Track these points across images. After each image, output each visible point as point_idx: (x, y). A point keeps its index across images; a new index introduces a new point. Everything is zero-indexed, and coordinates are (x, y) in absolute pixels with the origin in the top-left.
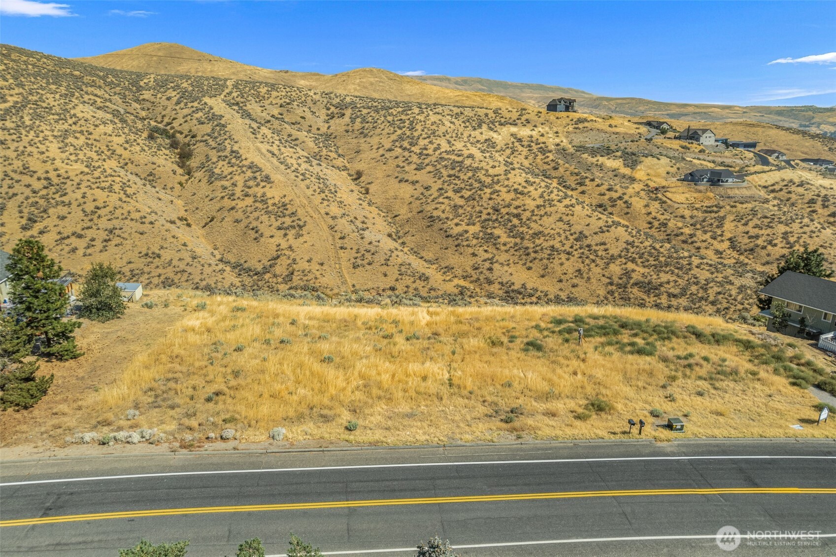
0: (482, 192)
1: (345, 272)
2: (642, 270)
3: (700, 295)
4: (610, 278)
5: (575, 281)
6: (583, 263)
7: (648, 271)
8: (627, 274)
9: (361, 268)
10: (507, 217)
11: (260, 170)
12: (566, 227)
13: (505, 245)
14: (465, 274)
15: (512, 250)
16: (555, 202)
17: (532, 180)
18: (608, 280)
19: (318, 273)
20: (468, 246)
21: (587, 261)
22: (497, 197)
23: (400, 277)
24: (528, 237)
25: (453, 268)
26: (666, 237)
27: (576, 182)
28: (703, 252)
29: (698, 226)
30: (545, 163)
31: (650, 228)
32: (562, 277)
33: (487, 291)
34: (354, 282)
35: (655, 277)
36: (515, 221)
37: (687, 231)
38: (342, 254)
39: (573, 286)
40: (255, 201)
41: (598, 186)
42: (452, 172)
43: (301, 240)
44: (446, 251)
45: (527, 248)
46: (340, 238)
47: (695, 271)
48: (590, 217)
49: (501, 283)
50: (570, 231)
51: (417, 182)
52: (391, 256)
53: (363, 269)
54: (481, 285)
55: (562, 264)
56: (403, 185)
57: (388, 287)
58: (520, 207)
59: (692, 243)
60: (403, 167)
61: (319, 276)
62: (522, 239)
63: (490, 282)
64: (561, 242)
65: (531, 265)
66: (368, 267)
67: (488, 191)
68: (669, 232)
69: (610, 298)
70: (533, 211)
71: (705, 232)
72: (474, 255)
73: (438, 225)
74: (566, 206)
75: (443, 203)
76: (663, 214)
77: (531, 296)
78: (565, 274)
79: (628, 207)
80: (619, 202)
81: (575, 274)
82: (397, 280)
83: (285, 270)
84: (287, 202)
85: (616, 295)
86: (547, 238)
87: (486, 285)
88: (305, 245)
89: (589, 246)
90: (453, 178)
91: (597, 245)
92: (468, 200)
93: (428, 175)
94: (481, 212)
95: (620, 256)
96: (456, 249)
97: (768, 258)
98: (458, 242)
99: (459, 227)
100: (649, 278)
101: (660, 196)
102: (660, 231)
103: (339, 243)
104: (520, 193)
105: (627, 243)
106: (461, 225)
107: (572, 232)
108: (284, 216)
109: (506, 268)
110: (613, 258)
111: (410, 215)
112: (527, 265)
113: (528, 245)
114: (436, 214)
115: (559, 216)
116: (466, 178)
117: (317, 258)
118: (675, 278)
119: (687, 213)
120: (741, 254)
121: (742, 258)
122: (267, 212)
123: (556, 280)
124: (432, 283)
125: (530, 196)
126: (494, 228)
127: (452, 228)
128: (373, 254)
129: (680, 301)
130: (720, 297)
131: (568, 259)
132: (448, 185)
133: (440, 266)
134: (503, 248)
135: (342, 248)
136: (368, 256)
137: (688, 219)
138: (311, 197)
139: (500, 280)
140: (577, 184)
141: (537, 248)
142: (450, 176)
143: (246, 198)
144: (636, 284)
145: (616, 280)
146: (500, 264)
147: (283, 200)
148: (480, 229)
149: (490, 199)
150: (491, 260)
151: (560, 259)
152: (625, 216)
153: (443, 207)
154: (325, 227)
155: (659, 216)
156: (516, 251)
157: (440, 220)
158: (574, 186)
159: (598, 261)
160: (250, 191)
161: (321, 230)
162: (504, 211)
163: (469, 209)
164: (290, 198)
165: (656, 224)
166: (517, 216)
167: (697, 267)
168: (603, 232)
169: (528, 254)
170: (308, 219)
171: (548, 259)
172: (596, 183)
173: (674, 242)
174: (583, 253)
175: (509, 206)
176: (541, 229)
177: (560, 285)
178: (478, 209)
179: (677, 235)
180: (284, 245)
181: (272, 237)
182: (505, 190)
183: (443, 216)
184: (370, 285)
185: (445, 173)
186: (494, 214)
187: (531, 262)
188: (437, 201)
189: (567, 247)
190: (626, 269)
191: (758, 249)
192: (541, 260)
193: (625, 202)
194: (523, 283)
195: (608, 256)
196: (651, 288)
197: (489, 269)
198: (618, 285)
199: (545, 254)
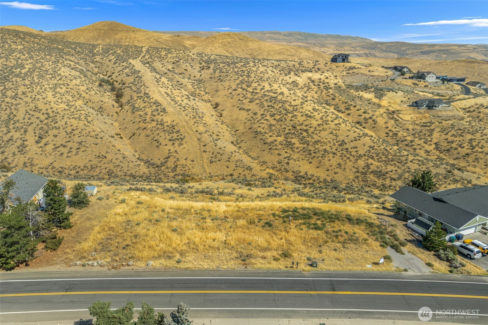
0: (287, 116)
1: (205, 165)
2: (377, 164)
4: (357, 168)
5: (337, 170)
6: (342, 159)
7: (381, 164)
8: (368, 166)
9: (214, 163)
10: (300, 131)
11: (160, 105)
12: (334, 137)
13: (297, 148)
14: (273, 166)
15: (301, 152)
16: (329, 122)
17: (317, 108)
18: (356, 170)
19: (190, 166)
20: (276, 149)
21: (345, 158)
22: (295, 119)
23: (236, 168)
24: (311, 144)
25: (267, 163)
26: (396, 142)
27: (345, 108)
28: (418, 151)
29: (417, 135)
30: (327, 96)
31: (387, 137)
32: (329, 168)
33: (285, 176)
34: (210, 171)
35: (384, 168)
36: (305, 134)
37: (409, 138)
38: (204, 155)
39: (335, 173)
40: (157, 124)
41: (358, 110)
42: (270, 104)
43: (182, 147)
44: (264, 152)
45: (310, 150)
46: (203, 146)
47: (409, 164)
48: (349, 131)
49: (293, 172)
50: (336, 140)
51: (249, 110)
52: (231, 156)
53: (215, 163)
54: (282, 172)
55: (329, 160)
56: (242, 111)
57: (229, 174)
58: (308, 125)
59: (412, 146)
60: (242, 101)
61: (191, 168)
62: (308, 145)
63: (287, 171)
64: (330, 146)
65: (312, 160)
66: (218, 162)
67: (290, 115)
68: (398, 139)
70: (316, 128)
71: (420, 139)
72: (279, 155)
73: (260, 137)
74: (336, 125)
75: (263, 123)
76: (395, 128)
77: (310, 179)
78: (331, 166)
79: (375, 124)
80: (370, 120)
81: (337, 166)
82: (234, 170)
83: (173, 165)
84: (175, 124)
85: (360, 178)
86: (322, 144)
87: (285, 173)
88: (184, 150)
89: (347, 149)
90: (270, 107)
91: (351, 148)
92: (278, 121)
93: (256, 105)
94: (285, 128)
95: (365, 155)
96: (269, 151)
97: (458, 156)
98: (270, 146)
99: (272, 138)
100: (380, 168)
101: (395, 116)
102: (393, 138)
103: (203, 148)
104: (309, 117)
105: (370, 147)
106: (273, 136)
107: (338, 140)
108: (173, 133)
109: (297, 162)
110: (360, 156)
111: (244, 130)
112: (309, 161)
113: (311, 149)
114: (259, 130)
115: (331, 130)
116: (278, 107)
117: (190, 158)
118: (396, 168)
119: (411, 127)
120: (441, 153)
121: (441, 155)
122: (164, 131)
123: (325, 170)
124: (254, 172)
125: (314, 118)
126: (292, 138)
127: (268, 139)
128: (221, 155)
129: (397, 182)
131: (333, 157)
132: (267, 112)
133: (260, 161)
134: (296, 150)
135: (204, 151)
136: (219, 156)
137: (411, 131)
138: (188, 121)
139: (293, 170)
140: (346, 109)
141: (316, 151)
142: (268, 106)
143: (152, 122)
144: (372, 172)
145: (361, 170)
146: (294, 160)
147: (173, 123)
148: (284, 139)
149: (291, 120)
150: (289, 158)
151: (329, 157)
152: (372, 129)
153: (263, 125)
154: (195, 139)
155: (393, 129)
156: (303, 152)
157: (261, 134)
158: (343, 110)
159: (351, 158)
160: (155, 118)
161: (193, 141)
162: (298, 128)
163: (278, 127)
164: (176, 122)
165: (391, 134)
166: (306, 131)
167: (411, 162)
168: (356, 140)
169: (310, 154)
170: (186, 134)
171: (322, 157)
172: (357, 108)
173: (400, 145)
174: (343, 153)
175: (301, 125)
176: (319, 138)
177: (327, 173)
178: (283, 126)
179: (403, 141)
180: (173, 150)
181: (166, 145)
182: (300, 114)
183: (263, 131)
184: (219, 173)
185: (266, 104)
186: (292, 130)
187: (312, 159)
188: (260, 122)
189: (333, 150)
190: (368, 163)
191: (452, 150)
192: (318, 157)
193: (373, 120)
194: (306, 171)
195: (357, 155)
196: (381, 175)
197: (287, 163)
198: (362, 172)
199: (320, 154)
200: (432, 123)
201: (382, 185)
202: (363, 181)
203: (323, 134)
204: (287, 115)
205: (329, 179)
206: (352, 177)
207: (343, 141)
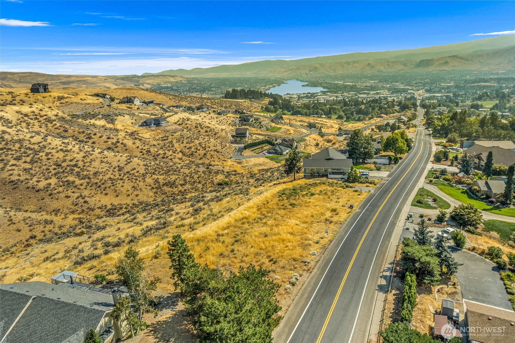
0: (39, 156)
2: (162, 177)
3: (192, 181)
4: (150, 186)
5: (135, 193)
6: (132, 182)
7: (164, 177)
8: (157, 181)
10: (69, 168)
12: (108, 165)
13: (81, 185)
14: (71, 210)
15: (88, 187)
16: (91, 152)
17: (65, 141)
18: (150, 187)
20: (59, 193)
21: (134, 181)
22: (52, 157)
23: (31, 228)
24: (91, 177)
25: (59, 210)
26: (154, 158)
27: (85, 137)
29: (164, 149)
30: (56, 129)
31: (143, 155)
32: (128, 193)
33: (94, 215)
35: (169, 178)
36: (77, 169)
39: (137, 196)
41: (100, 137)
42: (1, 146)
44: (44, 201)
45: (96, 183)
47: (182, 170)
48: (116, 156)
49: (99, 208)
50: (112, 166)
54: (87, 213)
55: (122, 186)
57: (28, 237)
58: (73, 160)
59: (167, 157)
62: (89, 178)
63: (93, 210)
64: (112, 174)
65: (105, 192)
67: (42, 154)
68: (153, 155)
69: (157, 195)
70: (83, 161)
71: (169, 150)
72: (67, 197)
73: (22, 186)
74: (100, 153)
75: (13, 170)
76: (144, 146)
77: (121, 208)
78: (128, 191)
79: (125, 146)
80: (118, 144)
81: (133, 190)
82: (31, 231)
85: (159, 193)
86: (103, 174)
87: (91, 212)
89: (128, 172)
90: (5, 150)
91: (131, 170)
94: (48, 169)
95: (147, 173)
96: (51, 197)
97: (200, 156)
98: (48, 192)
99: (41, 183)
101: (136, 136)
102: (148, 155)
104: (66, 151)
105: (144, 165)
106: (41, 181)
107: (114, 167)
109: (93, 198)
110: (144, 175)
113: (96, 181)
114: (13, 178)
115: (100, 160)
118: (177, 177)
119: (155, 143)
120: (189, 157)
121: (190, 159)
123: (126, 196)
125: (74, 152)
126: (67, 177)
127: (36, 185)
129: (187, 186)
130: (200, 179)
131: (123, 183)
133: (48, 211)
134: (82, 187)
137: (157, 146)
139: (96, 206)
140: (87, 138)
141: (102, 181)
142: (1, 149)
144: (163, 185)
145: (154, 186)
146: (88, 197)
148: (57, 180)
149: (48, 159)
150: (81, 197)
151: (119, 184)
152: (126, 152)
153: (16, 172)
155: (144, 148)
156: (91, 187)
157: (22, 182)
158: (85, 140)
159: (139, 179)
162: (64, 165)
163: (37, 169)
165: (144, 152)
166: (76, 165)
167: (181, 168)
168: (129, 163)
169: (100, 186)
171: (113, 186)
172: (98, 136)
173: (159, 159)
174: (128, 177)
176: (97, 170)
177: (129, 198)
178: (44, 167)
179: (158, 155)
182: (54, 151)
183: (22, 178)
186: (59, 168)
187: (104, 190)
188: (6, 170)
189: (117, 176)
190: (154, 179)
191: (194, 153)
192: (109, 187)
193: (122, 144)
194: (111, 203)
195: (141, 175)
196: (172, 184)
197: (85, 202)
198: (156, 188)
199: (109, 183)
200: (168, 137)
201: (180, 192)
202: (162, 194)
203: (96, 164)
204: (38, 154)
205: (136, 202)
206: (151, 194)
207: (119, 166)
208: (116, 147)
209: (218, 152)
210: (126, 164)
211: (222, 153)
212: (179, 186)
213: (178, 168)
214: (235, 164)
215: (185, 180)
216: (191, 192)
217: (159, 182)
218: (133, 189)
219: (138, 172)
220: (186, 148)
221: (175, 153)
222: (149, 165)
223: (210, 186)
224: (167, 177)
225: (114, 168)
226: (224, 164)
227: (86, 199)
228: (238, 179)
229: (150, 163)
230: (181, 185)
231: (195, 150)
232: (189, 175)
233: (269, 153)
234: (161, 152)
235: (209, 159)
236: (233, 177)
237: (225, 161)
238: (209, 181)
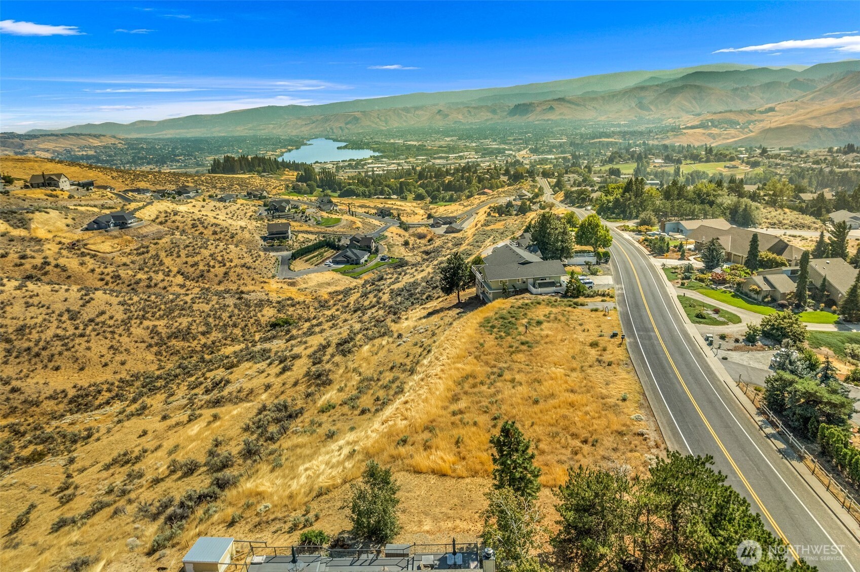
2: (162, 323)
3: (221, 324)
4: (143, 342)
5: (118, 358)
6: (106, 338)
7: (165, 321)
8: (154, 331)
12: (44, 310)
15: (11, 358)
18: (144, 345)
21: (108, 335)
24: (13, 337)
26: (129, 289)
29: (146, 269)
31: (107, 284)
32: (103, 360)
33: (43, 414)
35: (176, 324)
39: (123, 363)
45: (28, 349)
47: (195, 307)
48: (57, 291)
49: (51, 398)
54: (25, 412)
55: (89, 349)
59: (156, 285)
62: (8, 341)
63: (37, 404)
64: (58, 327)
65: (53, 364)
68: (127, 283)
69: (162, 358)
71: (156, 272)
74: (18, 288)
76: (106, 268)
77: (99, 392)
78: (103, 356)
79: (64, 271)
80: (48, 268)
85: (164, 354)
86: (39, 329)
87: (34, 408)
89: (91, 320)
91: (97, 316)
95: (130, 318)
97: (218, 279)
100: (173, 327)
101: (83, 250)
102: (118, 284)
105: (120, 303)
107: (57, 312)
109: (29, 380)
110: (126, 323)
112: (50, 367)
113: (26, 345)
115: (22, 301)
118: (190, 319)
119: (125, 260)
120: (197, 281)
121: (201, 284)
123: (100, 366)
129: (214, 334)
130: (234, 318)
131: (88, 342)
137: (132, 265)
139: (43, 396)
141: (41, 344)
144: (168, 338)
145: (153, 342)
146: (17, 379)
151: (79, 344)
155: (106, 271)
156: (17, 357)
159: (118, 331)
165: (108, 278)
168: (88, 302)
169: (37, 355)
171: (67, 350)
173: (140, 290)
174: (94, 330)
176: (21, 323)
177: (109, 370)
179: (137, 283)
187: (50, 361)
189: (71, 331)
190: (148, 328)
191: (205, 274)
192: (60, 354)
193: (57, 266)
194: (72, 385)
195: (119, 322)
196: (185, 335)
197: (14, 390)
198: (157, 344)
199: (57, 347)
200: (147, 247)
201: (204, 346)
202: (172, 354)
203: (17, 309)
205: (124, 375)
206: (150, 357)
207: (68, 311)
208: (46, 274)
209: (249, 268)
210: (83, 306)
211: (257, 270)
212: (200, 337)
213: (186, 303)
214: (285, 286)
215: (207, 324)
216: (225, 344)
217: (158, 334)
218: (112, 352)
219: (111, 318)
220: (188, 266)
221: (168, 275)
222: (130, 302)
223: (255, 329)
224: (171, 323)
225: (61, 315)
226: (266, 288)
227: (14, 383)
228: (300, 312)
229: (131, 299)
230: (203, 334)
231: (207, 268)
232: (212, 313)
233: (337, 263)
234: (140, 276)
235: (235, 282)
236: (291, 309)
237: (265, 282)
238: (252, 321)
